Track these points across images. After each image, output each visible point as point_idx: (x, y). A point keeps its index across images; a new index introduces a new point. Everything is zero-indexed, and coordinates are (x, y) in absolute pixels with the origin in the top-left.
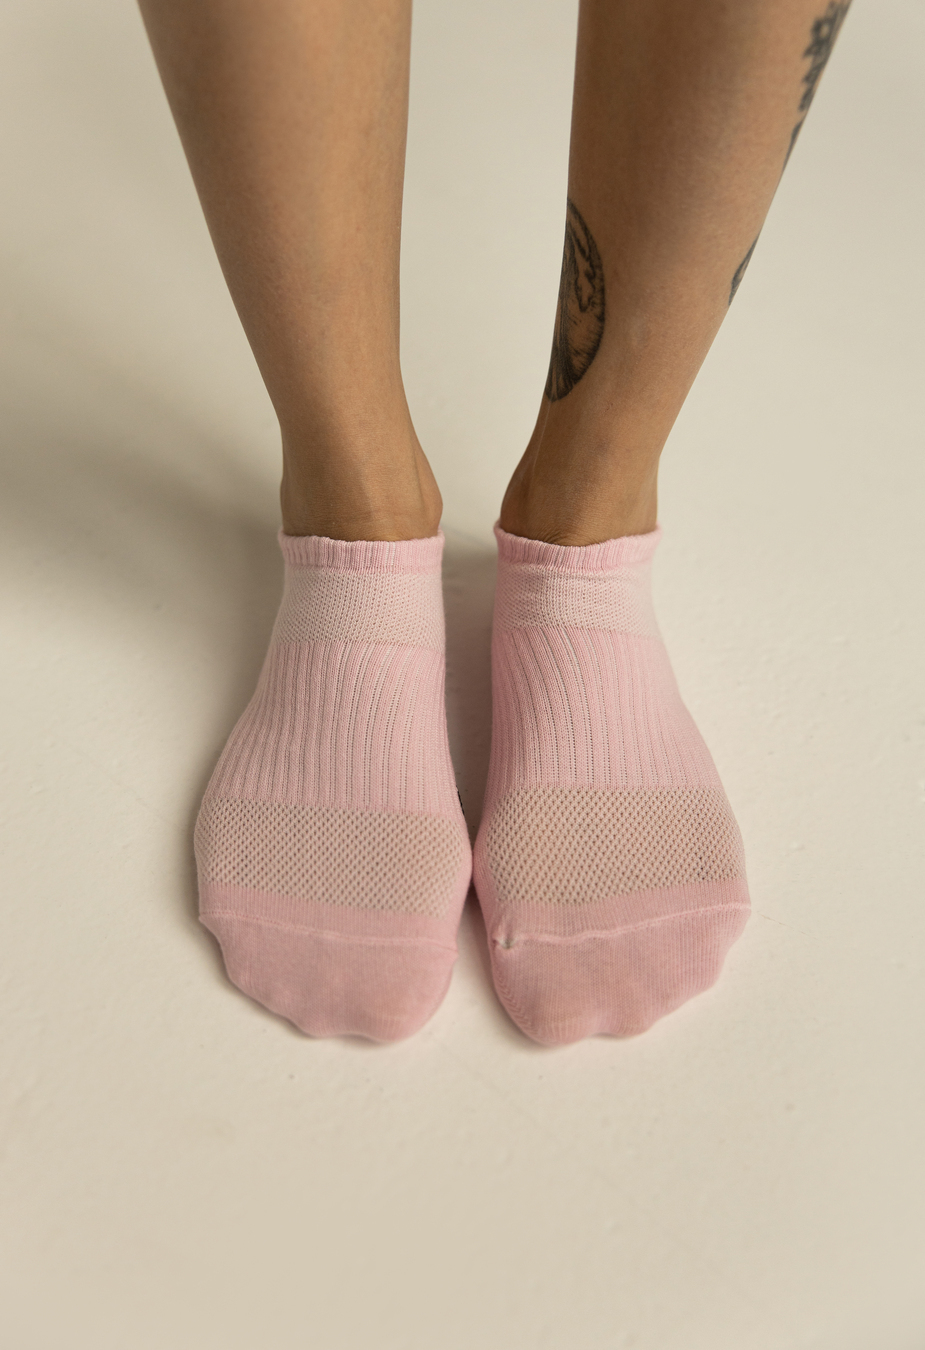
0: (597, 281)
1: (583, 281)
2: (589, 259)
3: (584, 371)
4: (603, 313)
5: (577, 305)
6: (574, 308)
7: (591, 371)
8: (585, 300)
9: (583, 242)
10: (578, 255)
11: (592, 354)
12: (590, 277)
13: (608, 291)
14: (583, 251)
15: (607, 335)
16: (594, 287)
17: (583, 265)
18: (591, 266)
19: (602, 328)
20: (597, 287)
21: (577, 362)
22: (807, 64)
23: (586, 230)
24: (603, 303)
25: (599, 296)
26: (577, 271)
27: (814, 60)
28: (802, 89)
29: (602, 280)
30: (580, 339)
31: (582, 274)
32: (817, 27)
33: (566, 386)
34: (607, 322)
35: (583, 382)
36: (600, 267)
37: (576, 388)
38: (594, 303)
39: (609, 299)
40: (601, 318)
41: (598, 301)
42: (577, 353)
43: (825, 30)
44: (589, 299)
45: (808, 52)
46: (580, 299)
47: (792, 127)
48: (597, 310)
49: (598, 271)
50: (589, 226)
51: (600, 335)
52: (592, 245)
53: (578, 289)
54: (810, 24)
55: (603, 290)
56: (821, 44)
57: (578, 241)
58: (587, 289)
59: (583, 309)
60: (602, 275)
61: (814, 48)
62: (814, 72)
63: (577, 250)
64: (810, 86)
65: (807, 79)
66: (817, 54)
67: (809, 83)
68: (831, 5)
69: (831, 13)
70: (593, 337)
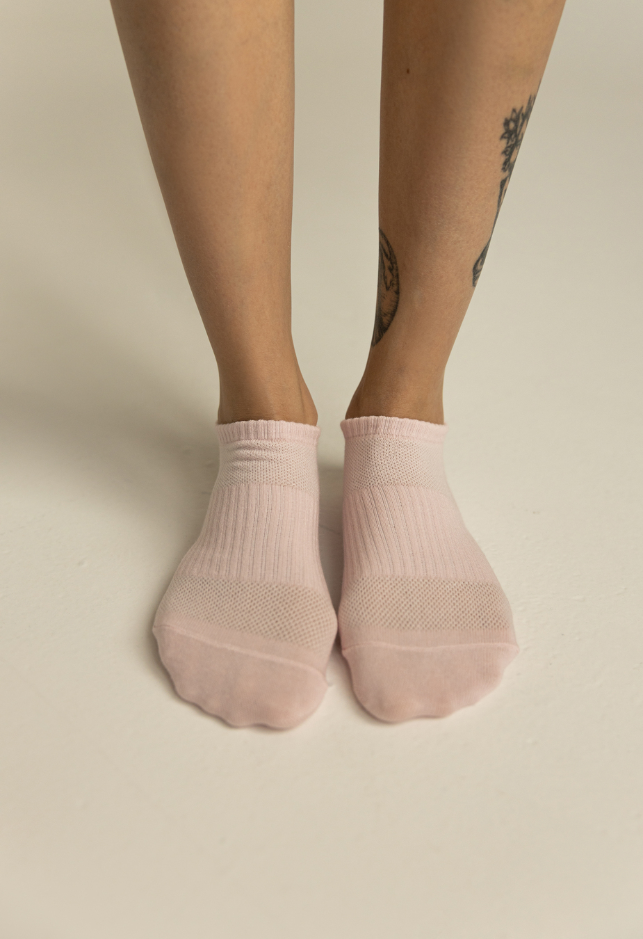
0: (394, 271)
1: (387, 272)
2: (390, 259)
3: (390, 324)
4: (398, 289)
5: (385, 287)
6: (384, 289)
7: (393, 324)
8: (388, 282)
9: (387, 250)
10: (385, 258)
11: (393, 314)
12: (391, 270)
13: (400, 276)
14: (387, 255)
15: (401, 302)
16: (393, 275)
17: (387, 263)
18: (391, 263)
19: (398, 298)
21: (385, 320)
22: (503, 144)
23: (388, 243)
24: (398, 284)
25: (396, 279)
26: (384, 267)
28: (503, 159)
29: (397, 270)
30: (387, 308)
31: (387, 268)
32: (507, 123)
33: (380, 335)
34: (400, 294)
35: (389, 332)
36: (396, 263)
37: (385, 335)
38: (393, 284)
39: (401, 281)
40: (397, 292)
41: (395, 282)
42: (385, 315)
43: (512, 125)
44: (391, 282)
45: (502, 137)
46: (386, 283)
47: (499, 181)
48: (395, 288)
49: (395, 266)
50: (389, 240)
51: (397, 302)
52: (391, 251)
53: (385, 278)
54: (502, 121)
55: (398, 276)
56: (513, 132)
57: (384, 250)
58: (389, 277)
59: (388, 289)
60: (397, 267)
61: (506, 135)
62: (509, 149)
63: (384, 255)
64: (508, 157)
65: (504, 152)
66: (509, 138)
67: (506, 155)
68: (514, 110)
69: (514, 115)
70: (394, 304)
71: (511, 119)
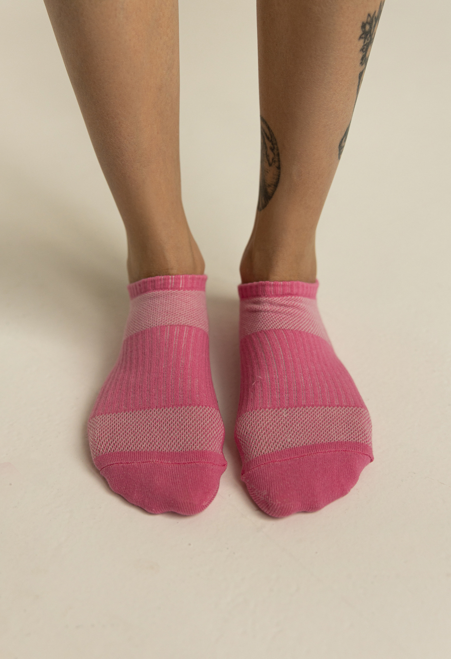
0: (275, 151)
1: (270, 152)
2: (271, 141)
3: (273, 194)
4: (279, 165)
5: (267, 164)
6: (267, 165)
7: (276, 193)
8: (271, 160)
9: (268, 134)
10: (267, 141)
11: (276, 185)
12: (272, 149)
13: (281, 155)
14: (268, 138)
15: (282, 175)
16: (274, 154)
17: (269, 144)
18: (272, 144)
19: (280, 172)
20: (276, 153)
21: (269, 190)
22: (361, 43)
23: (269, 128)
24: (279, 161)
25: (277, 158)
26: (266, 148)
27: (364, 41)
28: (361, 55)
29: (278, 150)
30: (270, 180)
31: (269, 149)
32: (363, 26)
33: (266, 202)
34: (281, 169)
35: (273, 199)
36: (276, 144)
37: (270, 202)
38: (275, 161)
39: (282, 158)
40: (279, 168)
41: (277, 160)
42: (269, 186)
43: (368, 27)
44: (273, 159)
45: (361, 38)
46: (268, 161)
47: (358, 73)
48: (277, 164)
49: (275, 146)
50: (270, 126)
51: (279, 176)
52: (272, 135)
53: (267, 156)
54: (360, 24)
55: (278, 155)
56: (367, 33)
57: (266, 134)
58: (271, 155)
59: (270, 165)
60: (277, 147)
61: (363, 36)
62: (365, 47)
63: (266, 138)
64: (364, 53)
65: (362, 50)
66: (365, 38)
67: (363, 52)
68: (369, 15)
69: (369, 19)
70: (277, 177)
71: (367, 23)
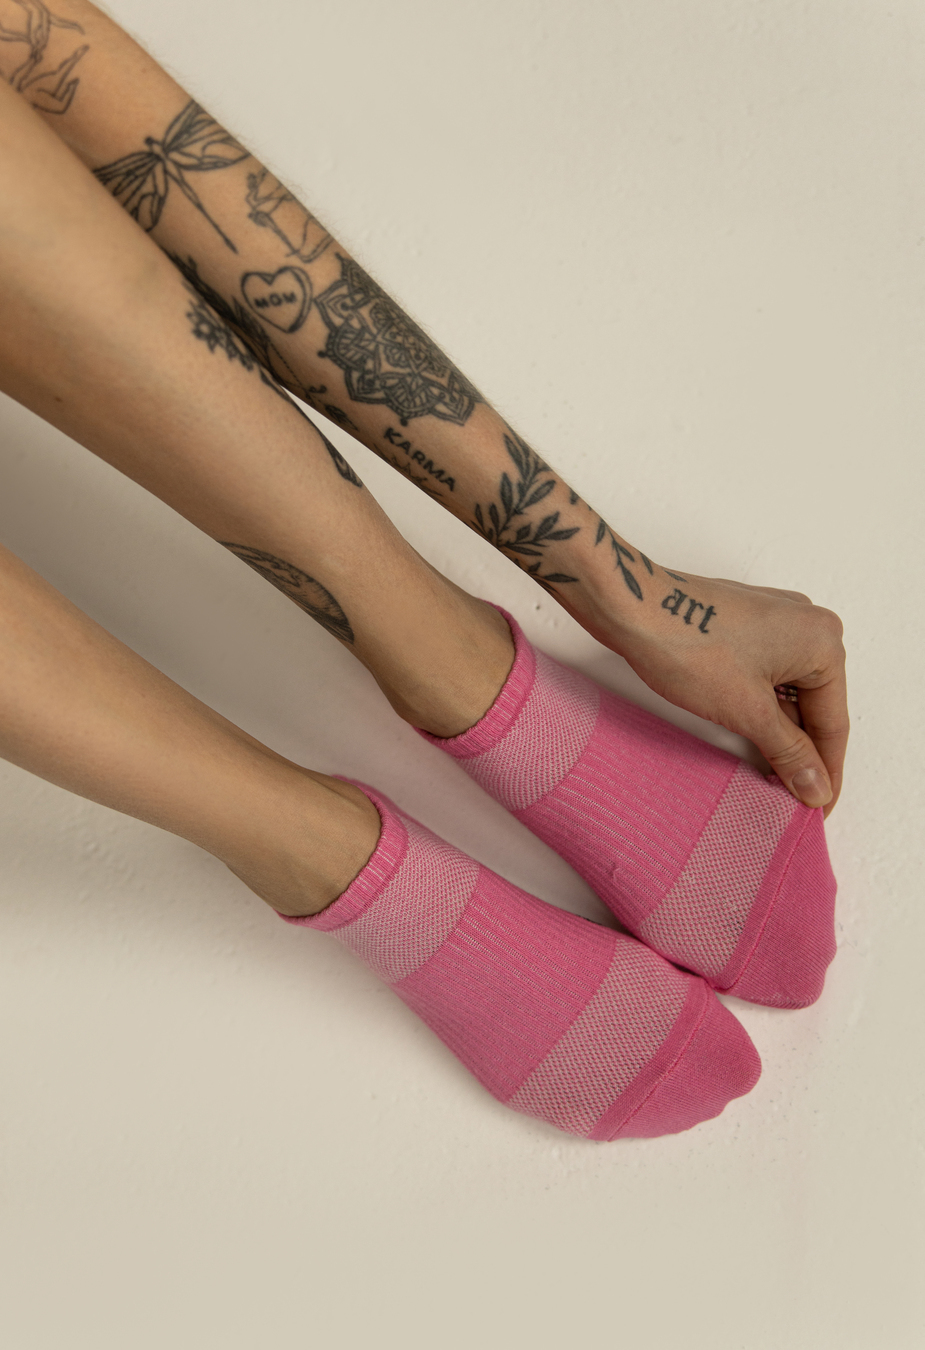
0: (282, 565)
1: (278, 572)
2: (264, 559)
3: (343, 614)
4: (308, 577)
5: (293, 586)
6: (294, 589)
7: (345, 610)
8: (291, 580)
9: (251, 554)
10: (258, 563)
11: (333, 601)
12: (277, 567)
13: (293, 564)
14: (257, 559)
15: (325, 584)
16: (285, 570)
17: (267, 565)
18: (270, 561)
19: (318, 584)
20: (287, 567)
21: (334, 613)
22: (220, 352)
23: (241, 547)
24: (301, 572)
25: (293, 571)
26: (268, 570)
27: (221, 345)
28: (237, 362)
29: (283, 562)
30: (321, 602)
31: (273, 570)
32: (198, 333)
33: (346, 631)
34: (316, 578)
35: (351, 619)
36: (273, 557)
37: (353, 627)
38: (297, 576)
39: (300, 567)
40: (311, 580)
41: (297, 574)
42: (328, 608)
43: (205, 328)
44: (292, 577)
45: (212, 348)
46: (289, 582)
47: (260, 382)
48: (303, 578)
49: (275, 560)
50: (242, 544)
51: (322, 588)
52: (256, 551)
53: (282, 578)
54: (192, 338)
55: (291, 566)
56: (213, 332)
57: (248, 556)
58: (286, 574)
59: (298, 585)
60: (280, 560)
61: (212, 342)
62: (231, 348)
64: (238, 356)
65: (231, 356)
66: (217, 340)
67: (235, 357)
68: (189, 315)
69: (195, 318)
70: (321, 592)
71: (198, 325)
